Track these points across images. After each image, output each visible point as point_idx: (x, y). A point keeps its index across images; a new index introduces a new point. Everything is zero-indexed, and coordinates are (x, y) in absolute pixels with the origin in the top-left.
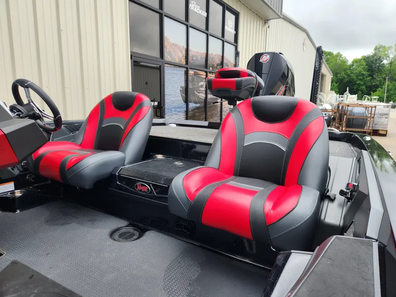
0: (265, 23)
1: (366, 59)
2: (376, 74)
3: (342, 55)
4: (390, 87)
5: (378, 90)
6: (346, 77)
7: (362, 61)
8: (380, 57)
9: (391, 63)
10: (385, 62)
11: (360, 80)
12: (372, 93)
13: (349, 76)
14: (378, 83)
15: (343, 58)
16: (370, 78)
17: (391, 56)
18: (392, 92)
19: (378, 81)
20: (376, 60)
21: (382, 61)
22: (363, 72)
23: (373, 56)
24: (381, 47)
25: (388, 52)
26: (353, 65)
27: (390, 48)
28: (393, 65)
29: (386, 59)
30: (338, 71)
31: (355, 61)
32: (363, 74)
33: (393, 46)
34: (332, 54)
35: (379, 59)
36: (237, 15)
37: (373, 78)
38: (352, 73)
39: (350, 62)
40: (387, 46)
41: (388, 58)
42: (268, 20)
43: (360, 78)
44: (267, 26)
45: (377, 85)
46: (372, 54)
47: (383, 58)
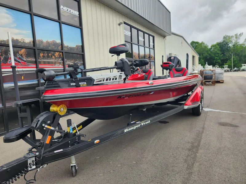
0: (164, 38)
1: (219, 44)
2: (226, 52)
3: (204, 43)
4: (235, 59)
5: (228, 61)
6: (208, 55)
7: (217, 45)
8: (227, 42)
9: (234, 45)
10: (230, 45)
11: (217, 56)
12: (224, 63)
13: (210, 54)
14: (227, 57)
15: (205, 45)
16: (223, 55)
17: (234, 42)
18: (236, 62)
19: (227, 56)
20: (225, 44)
21: (228, 45)
22: (218, 52)
23: (223, 42)
24: (227, 36)
25: (231, 39)
26: (211, 49)
27: (232, 37)
28: (235, 46)
29: (231, 43)
30: (203, 53)
31: (213, 46)
32: (218, 53)
33: (234, 35)
34: (199, 43)
35: (227, 43)
36: (154, 37)
37: (224, 55)
38: (211, 53)
39: (209, 47)
40: (230, 36)
41: (232, 43)
42: (165, 36)
43: (216, 55)
44: (165, 39)
45: (227, 59)
46: (222, 41)
47: (229, 43)
